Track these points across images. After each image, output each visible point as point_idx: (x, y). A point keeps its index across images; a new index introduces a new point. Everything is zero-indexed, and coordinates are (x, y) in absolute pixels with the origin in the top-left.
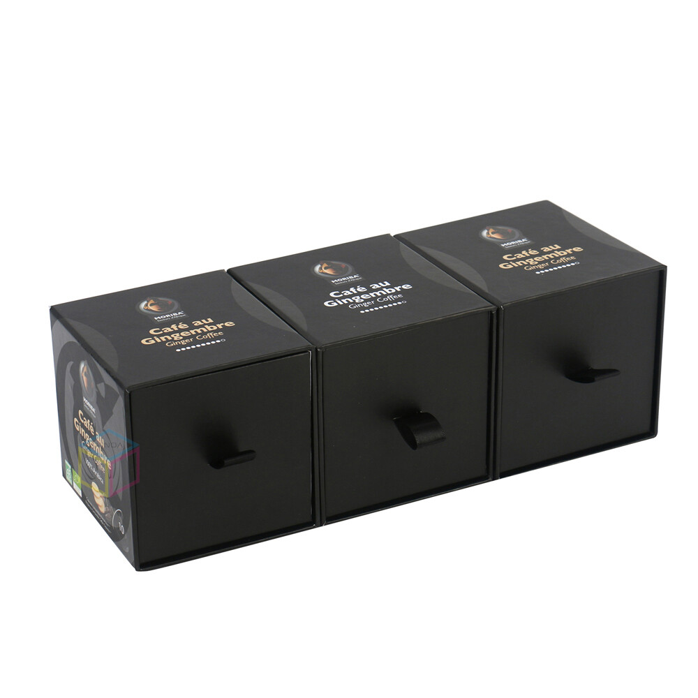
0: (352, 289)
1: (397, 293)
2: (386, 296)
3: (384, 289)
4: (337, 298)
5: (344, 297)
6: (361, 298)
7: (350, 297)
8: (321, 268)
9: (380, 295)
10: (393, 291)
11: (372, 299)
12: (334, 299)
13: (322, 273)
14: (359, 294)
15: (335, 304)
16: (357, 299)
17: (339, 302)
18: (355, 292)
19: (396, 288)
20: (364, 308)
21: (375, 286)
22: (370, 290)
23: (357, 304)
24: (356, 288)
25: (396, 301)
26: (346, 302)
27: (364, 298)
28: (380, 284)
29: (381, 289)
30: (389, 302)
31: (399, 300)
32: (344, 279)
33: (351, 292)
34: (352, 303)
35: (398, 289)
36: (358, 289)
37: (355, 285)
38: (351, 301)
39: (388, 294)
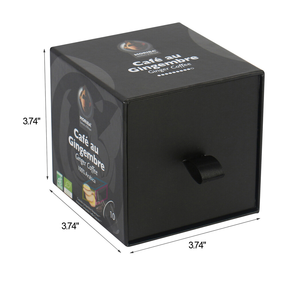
0: (151, 60)
1: (186, 62)
2: (178, 64)
3: (177, 60)
4: (138, 66)
5: (145, 65)
6: (158, 66)
7: (149, 65)
8: (125, 46)
9: (173, 64)
10: (184, 61)
11: (167, 66)
12: (136, 67)
13: (127, 49)
14: (157, 63)
15: (137, 70)
16: (155, 67)
17: (140, 69)
18: (153, 62)
19: (185, 59)
20: (160, 73)
21: (169, 58)
22: (165, 61)
23: (155, 70)
24: (154, 59)
25: (186, 68)
26: (146, 69)
27: (161, 66)
28: (173, 56)
29: (174, 59)
30: (180, 69)
31: (189, 67)
32: (144, 53)
33: (150, 62)
34: (151, 69)
35: (187, 59)
36: (155, 60)
37: (153, 57)
38: (150, 68)
39: (179, 63)
